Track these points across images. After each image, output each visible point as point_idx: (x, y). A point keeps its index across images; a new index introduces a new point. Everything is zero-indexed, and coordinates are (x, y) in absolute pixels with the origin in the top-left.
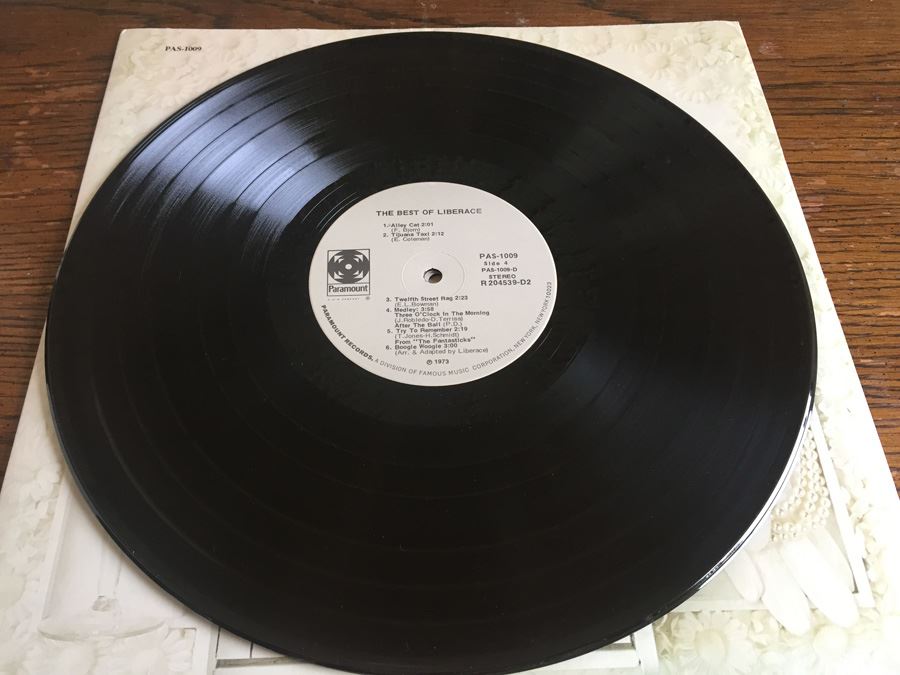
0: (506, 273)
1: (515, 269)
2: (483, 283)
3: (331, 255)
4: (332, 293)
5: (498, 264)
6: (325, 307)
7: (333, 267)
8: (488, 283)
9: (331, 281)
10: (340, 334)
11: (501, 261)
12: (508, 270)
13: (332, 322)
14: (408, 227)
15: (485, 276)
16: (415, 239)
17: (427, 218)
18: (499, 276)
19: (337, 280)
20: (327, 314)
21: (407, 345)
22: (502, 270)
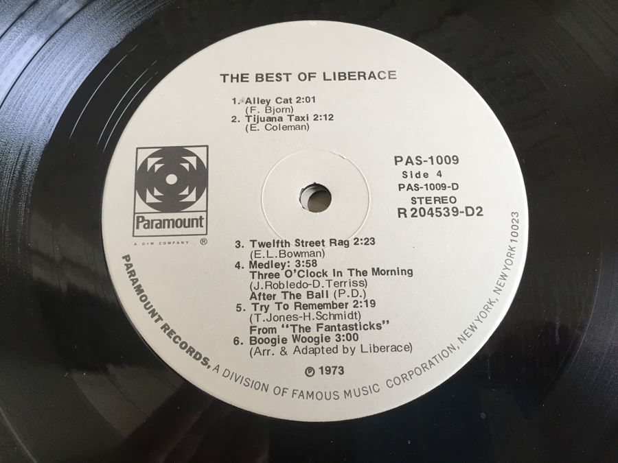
0: (440, 193)
1: (455, 186)
2: (401, 212)
3: (143, 155)
4: (141, 231)
5: (426, 175)
6: (127, 258)
7: (145, 180)
8: (409, 213)
9: (142, 207)
10: (153, 313)
11: (432, 169)
12: (444, 187)
13: (139, 290)
14: (273, 104)
15: (405, 199)
16: (286, 128)
17: (306, 89)
18: (427, 200)
19: (151, 205)
20: (132, 273)
21: (271, 336)
22: (433, 187)
